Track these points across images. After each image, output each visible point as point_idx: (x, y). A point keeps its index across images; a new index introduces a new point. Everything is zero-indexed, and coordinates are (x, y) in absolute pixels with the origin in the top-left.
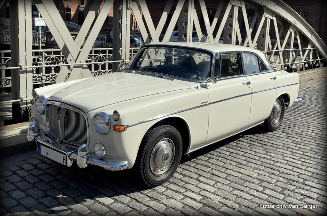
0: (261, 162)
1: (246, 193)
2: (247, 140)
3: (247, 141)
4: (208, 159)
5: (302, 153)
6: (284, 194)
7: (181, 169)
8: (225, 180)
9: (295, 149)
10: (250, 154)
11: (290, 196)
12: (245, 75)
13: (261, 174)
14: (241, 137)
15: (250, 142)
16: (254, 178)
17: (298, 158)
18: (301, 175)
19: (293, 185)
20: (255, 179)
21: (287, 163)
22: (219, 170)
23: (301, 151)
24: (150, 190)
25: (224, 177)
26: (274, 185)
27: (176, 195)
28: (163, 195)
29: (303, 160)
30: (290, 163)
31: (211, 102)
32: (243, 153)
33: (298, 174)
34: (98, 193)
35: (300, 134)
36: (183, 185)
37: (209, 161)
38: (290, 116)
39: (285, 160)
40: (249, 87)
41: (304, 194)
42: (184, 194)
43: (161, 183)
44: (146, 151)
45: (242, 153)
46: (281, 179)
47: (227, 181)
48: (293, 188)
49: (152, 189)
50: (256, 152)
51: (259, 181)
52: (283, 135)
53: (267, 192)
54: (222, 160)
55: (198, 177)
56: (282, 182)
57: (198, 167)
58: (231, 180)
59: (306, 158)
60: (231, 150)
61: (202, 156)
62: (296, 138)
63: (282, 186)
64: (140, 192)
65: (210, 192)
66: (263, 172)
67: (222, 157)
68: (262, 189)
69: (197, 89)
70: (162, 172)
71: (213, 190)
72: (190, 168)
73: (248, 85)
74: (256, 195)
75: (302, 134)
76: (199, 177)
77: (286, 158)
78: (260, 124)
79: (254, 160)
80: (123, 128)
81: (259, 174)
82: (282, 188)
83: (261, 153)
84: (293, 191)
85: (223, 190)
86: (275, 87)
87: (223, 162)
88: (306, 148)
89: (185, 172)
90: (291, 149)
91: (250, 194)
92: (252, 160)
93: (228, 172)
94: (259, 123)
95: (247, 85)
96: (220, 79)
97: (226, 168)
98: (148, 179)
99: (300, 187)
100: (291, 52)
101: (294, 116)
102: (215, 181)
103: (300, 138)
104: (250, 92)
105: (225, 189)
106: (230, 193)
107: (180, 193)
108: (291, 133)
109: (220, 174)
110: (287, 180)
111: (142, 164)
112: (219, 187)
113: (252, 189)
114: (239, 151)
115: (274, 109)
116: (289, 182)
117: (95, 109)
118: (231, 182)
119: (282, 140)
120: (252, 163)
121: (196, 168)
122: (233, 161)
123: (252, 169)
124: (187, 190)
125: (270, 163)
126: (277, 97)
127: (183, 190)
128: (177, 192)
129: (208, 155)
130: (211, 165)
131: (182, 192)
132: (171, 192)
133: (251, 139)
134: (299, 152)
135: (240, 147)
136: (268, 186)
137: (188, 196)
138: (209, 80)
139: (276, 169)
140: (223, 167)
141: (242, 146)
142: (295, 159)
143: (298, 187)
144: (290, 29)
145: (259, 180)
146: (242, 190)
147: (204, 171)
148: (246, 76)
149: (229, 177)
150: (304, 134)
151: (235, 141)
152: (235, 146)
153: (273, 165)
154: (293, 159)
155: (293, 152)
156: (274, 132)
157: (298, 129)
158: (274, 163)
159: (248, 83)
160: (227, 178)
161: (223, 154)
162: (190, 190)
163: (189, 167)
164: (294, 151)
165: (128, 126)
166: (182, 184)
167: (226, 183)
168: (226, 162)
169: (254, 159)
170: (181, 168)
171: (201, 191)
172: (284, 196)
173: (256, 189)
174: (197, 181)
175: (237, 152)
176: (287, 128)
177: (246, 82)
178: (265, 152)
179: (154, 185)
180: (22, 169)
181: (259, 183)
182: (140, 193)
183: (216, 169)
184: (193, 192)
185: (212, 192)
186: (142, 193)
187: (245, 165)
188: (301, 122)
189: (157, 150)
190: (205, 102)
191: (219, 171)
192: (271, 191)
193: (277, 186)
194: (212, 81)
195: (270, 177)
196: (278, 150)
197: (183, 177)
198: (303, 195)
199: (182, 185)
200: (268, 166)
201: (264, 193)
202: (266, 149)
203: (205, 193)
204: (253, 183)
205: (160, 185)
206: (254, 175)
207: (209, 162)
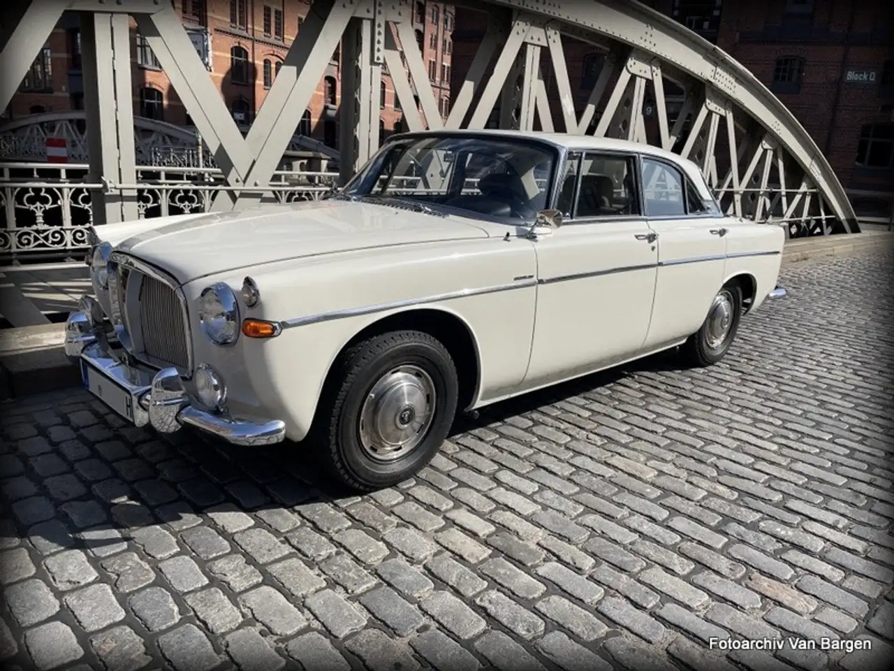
0: (669, 441)
1: (621, 523)
2: (640, 383)
3: (638, 386)
4: (533, 426)
5: (779, 422)
6: (727, 534)
7: (456, 446)
8: (567, 483)
9: (761, 412)
10: (643, 417)
11: (743, 542)
12: (645, 217)
13: (667, 472)
14: (625, 376)
15: (647, 389)
16: (646, 482)
17: (768, 436)
18: (777, 481)
19: (753, 510)
20: (648, 485)
21: (739, 446)
22: (554, 454)
23: (779, 418)
24: (360, 499)
25: (567, 473)
26: (701, 506)
27: (426, 518)
28: (390, 515)
29: (784, 441)
30: (747, 448)
31: (545, 278)
32: (625, 415)
33: (767, 477)
34: (223, 497)
35: (775, 376)
36: (451, 490)
37: (534, 429)
38: (751, 333)
39: (734, 438)
40: (653, 248)
41: (786, 539)
42: (448, 515)
43: (393, 482)
44: (346, 397)
45: (621, 415)
46: (721, 489)
47: (572, 485)
48: (753, 517)
49: (366, 497)
50: (658, 414)
51: (659, 492)
52: (732, 376)
53: (680, 523)
54: (567, 428)
55: (497, 471)
56: (723, 498)
57: (503, 443)
58: (583, 484)
59: (792, 435)
60: (596, 406)
61: (517, 417)
62: (765, 385)
63: (721, 510)
64: (333, 503)
65: (520, 514)
66: (673, 466)
67: (569, 423)
68: (665, 514)
69: (506, 239)
70: (396, 453)
71: (528, 508)
72: (480, 446)
73: (650, 241)
74: (645, 533)
75: (781, 375)
76: (499, 470)
77: (736, 434)
78: (675, 347)
79: (650, 434)
80: (266, 329)
81: (661, 473)
82: (721, 515)
83: (671, 418)
84: (753, 526)
85: (557, 510)
86: (723, 254)
87: (570, 435)
88: (791, 410)
89: (466, 456)
90: (750, 411)
91: (629, 528)
92: (647, 433)
93: (579, 461)
94: (674, 343)
95: (647, 241)
96: (574, 220)
97: (574, 451)
98: (353, 471)
99: (773, 517)
100: (762, 195)
101: (761, 334)
102: (538, 482)
103: (774, 385)
104: (655, 262)
105: (562, 508)
106: (573, 522)
107: (436, 511)
108: (753, 373)
109: (557, 465)
110: (736, 494)
111: (335, 431)
112: (548, 503)
113: (637, 512)
114: (616, 408)
115: (714, 313)
116: (742, 500)
117: (206, 276)
118: (583, 489)
119: (729, 389)
120: (645, 441)
121: (497, 447)
122: (595, 434)
123: (642, 459)
124: (458, 503)
125: (694, 444)
126: (725, 281)
127: (447, 504)
128: (430, 508)
129: (535, 415)
130: (536, 442)
131: (443, 509)
132: (414, 508)
133: (649, 382)
134: (771, 420)
135: (619, 400)
136: (683, 506)
137: (457, 521)
138: (541, 218)
139: (708, 462)
140: (567, 448)
141: (623, 397)
142: (761, 438)
143: (768, 515)
144: (764, 142)
145: (659, 487)
146: (608, 515)
147: (516, 456)
148: (646, 220)
149: (579, 475)
150: (787, 377)
151: (608, 385)
152: (606, 396)
153: (701, 450)
154: (755, 438)
155: (756, 420)
156: (711, 368)
157: (771, 364)
158: (703, 443)
159: (652, 238)
160: (574, 478)
161: (574, 416)
162: (467, 505)
163: (479, 442)
164: (759, 416)
165: (284, 325)
166: (449, 485)
167: (566, 493)
168: (577, 436)
169: (652, 432)
170: (458, 443)
171: (496, 509)
172: (726, 540)
173: (649, 514)
174: (490, 482)
175: (609, 410)
176: (742, 360)
177: (646, 234)
178: (681, 416)
179: (373, 487)
180: (66, 422)
181: (659, 498)
182: (332, 505)
183: (548, 451)
184: (472, 510)
185: (525, 514)
186: (336, 505)
187: (625, 446)
188: (779, 348)
189: (381, 396)
190: (525, 277)
191: (555, 456)
192: (689, 523)
193: (708, 508)
194: (551, 221)
195: (691, 483)
196: (715, 411)
197: (458, 467)
198: (783, 540)
199: (448, 489)
200: (688, 450)
201: (668, 527)
202: (685, 407)
203: (505, 517)
204: (642, 496)
205: (390, 487)
206: (648, 474)
207: (533, 434)
